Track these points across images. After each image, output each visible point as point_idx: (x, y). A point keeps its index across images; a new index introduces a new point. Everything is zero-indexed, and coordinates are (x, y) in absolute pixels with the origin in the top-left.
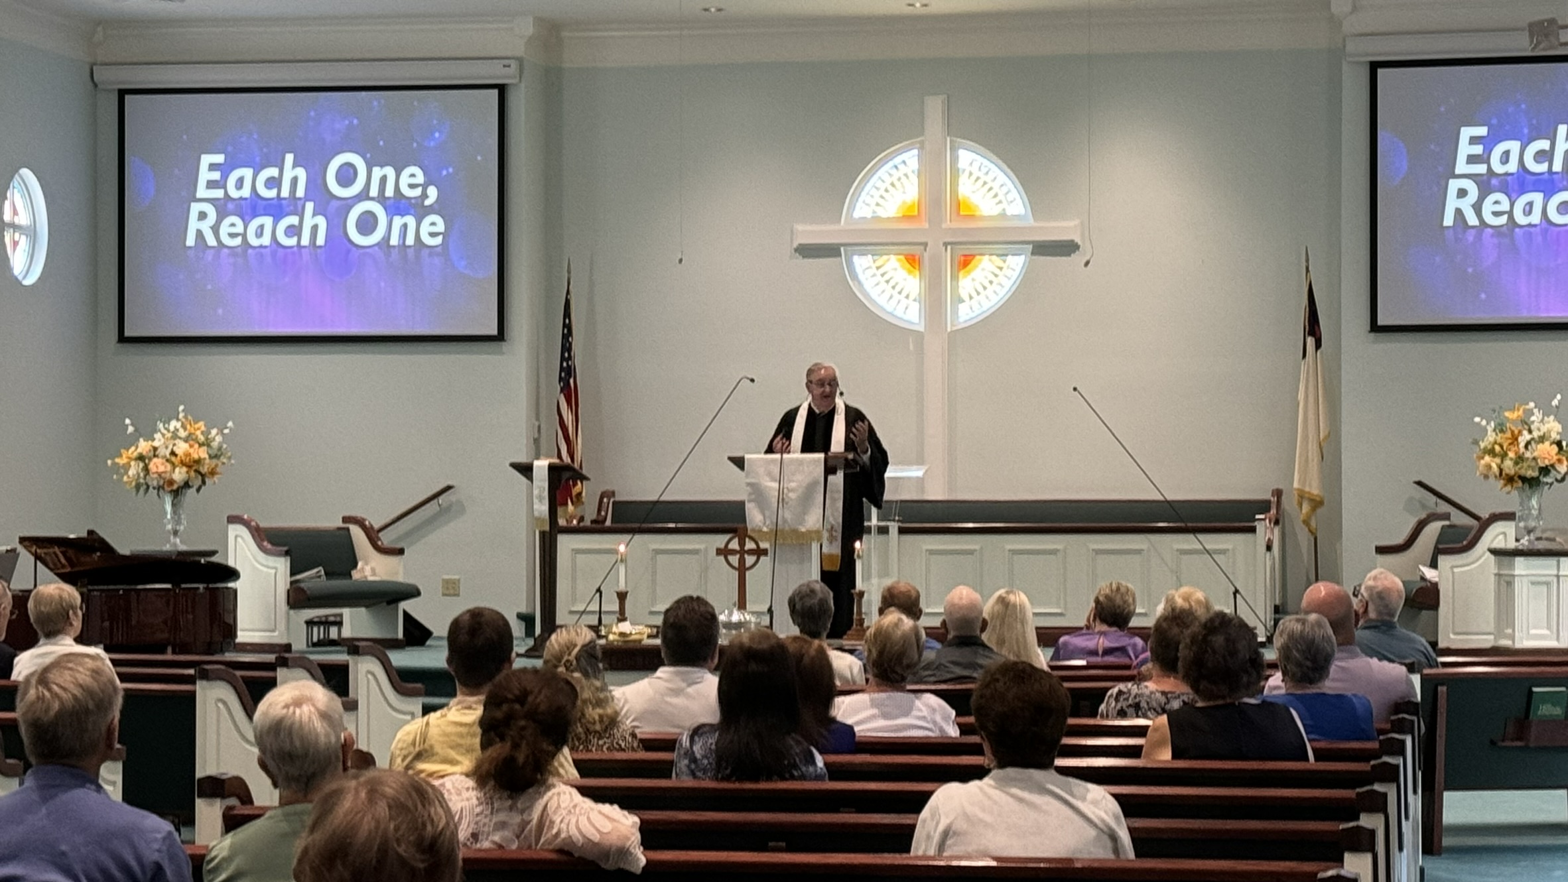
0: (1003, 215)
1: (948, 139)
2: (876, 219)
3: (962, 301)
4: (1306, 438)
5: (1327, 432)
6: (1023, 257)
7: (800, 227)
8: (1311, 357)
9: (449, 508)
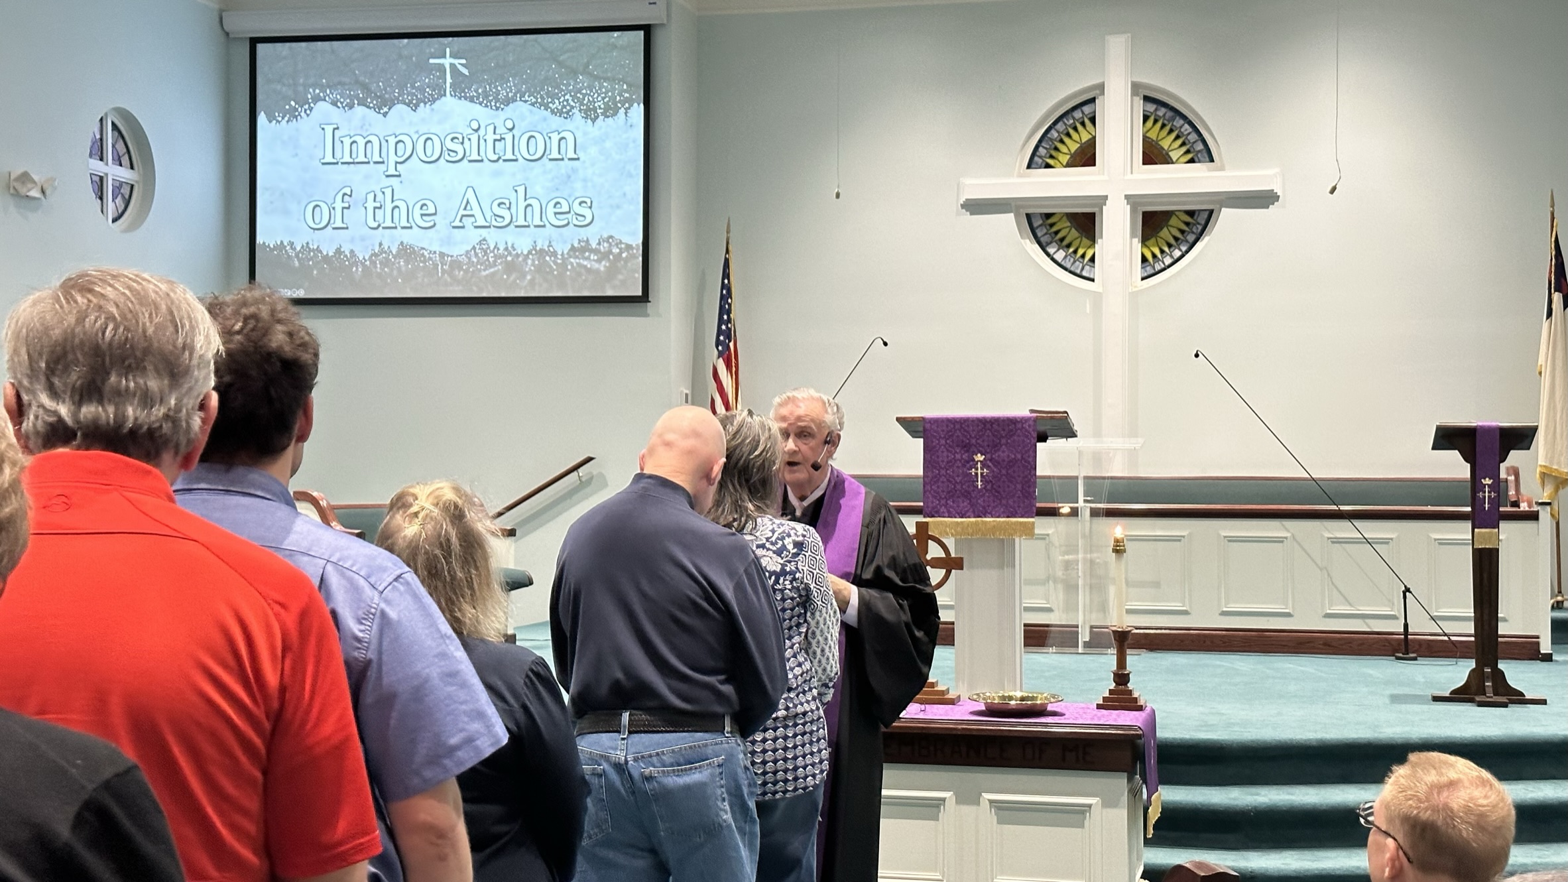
7: (968, 181)
8: (1559, 314)
9: (589, 481)
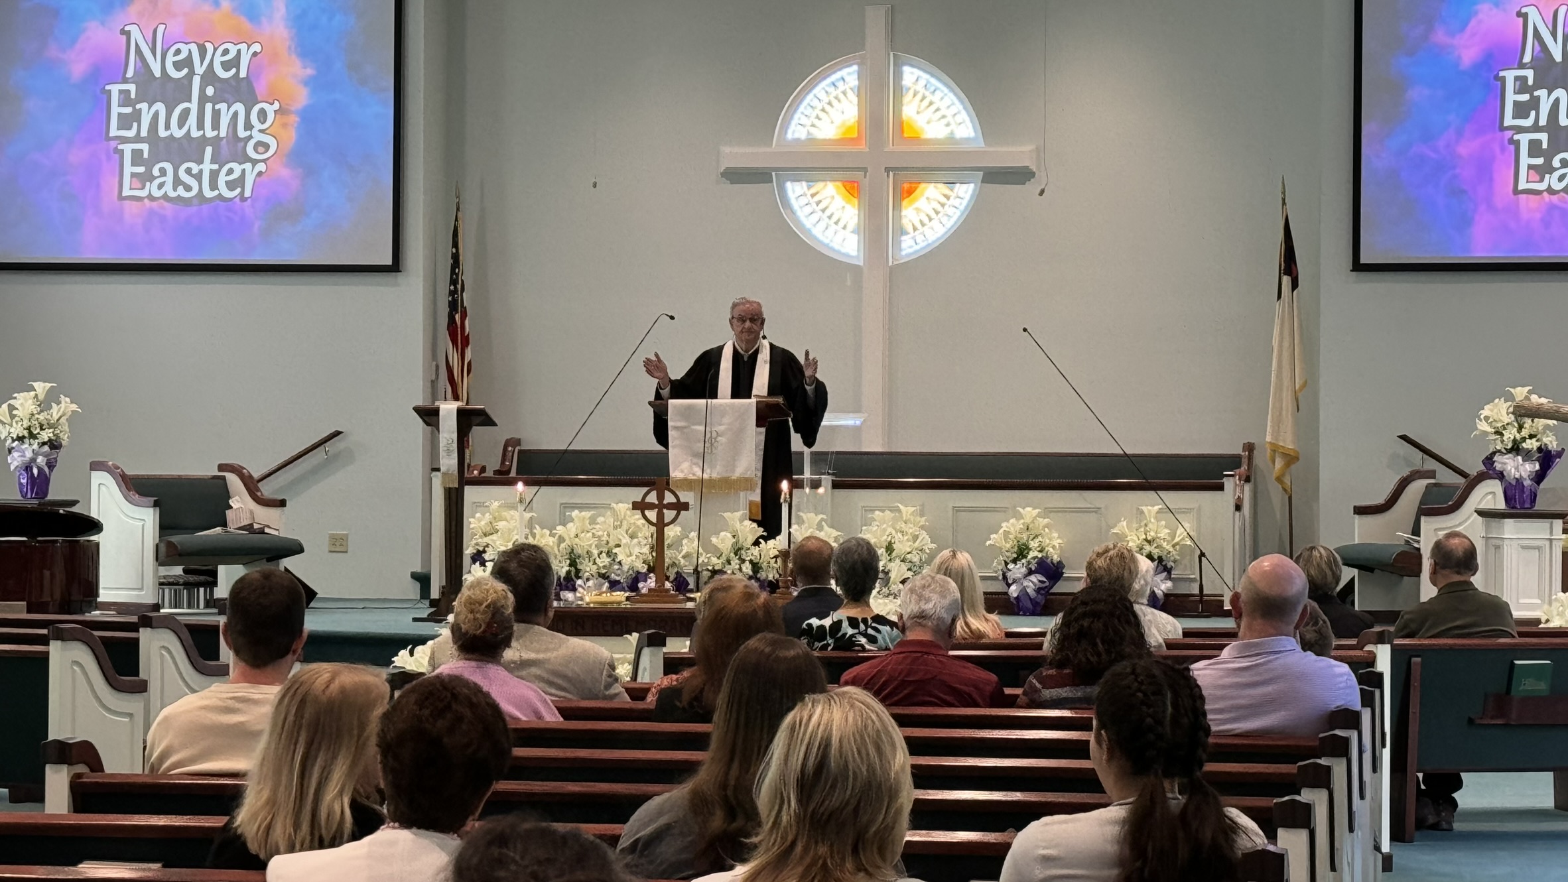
0: (951, 139)
1: (892, 53)
2: (811, 140)
3: (903, 232)
4: (1279, 388)
5: (1301, 382)
6: (972, 186)
7: (726, 149)
8: (1286, 298)
9: (337, 456)
